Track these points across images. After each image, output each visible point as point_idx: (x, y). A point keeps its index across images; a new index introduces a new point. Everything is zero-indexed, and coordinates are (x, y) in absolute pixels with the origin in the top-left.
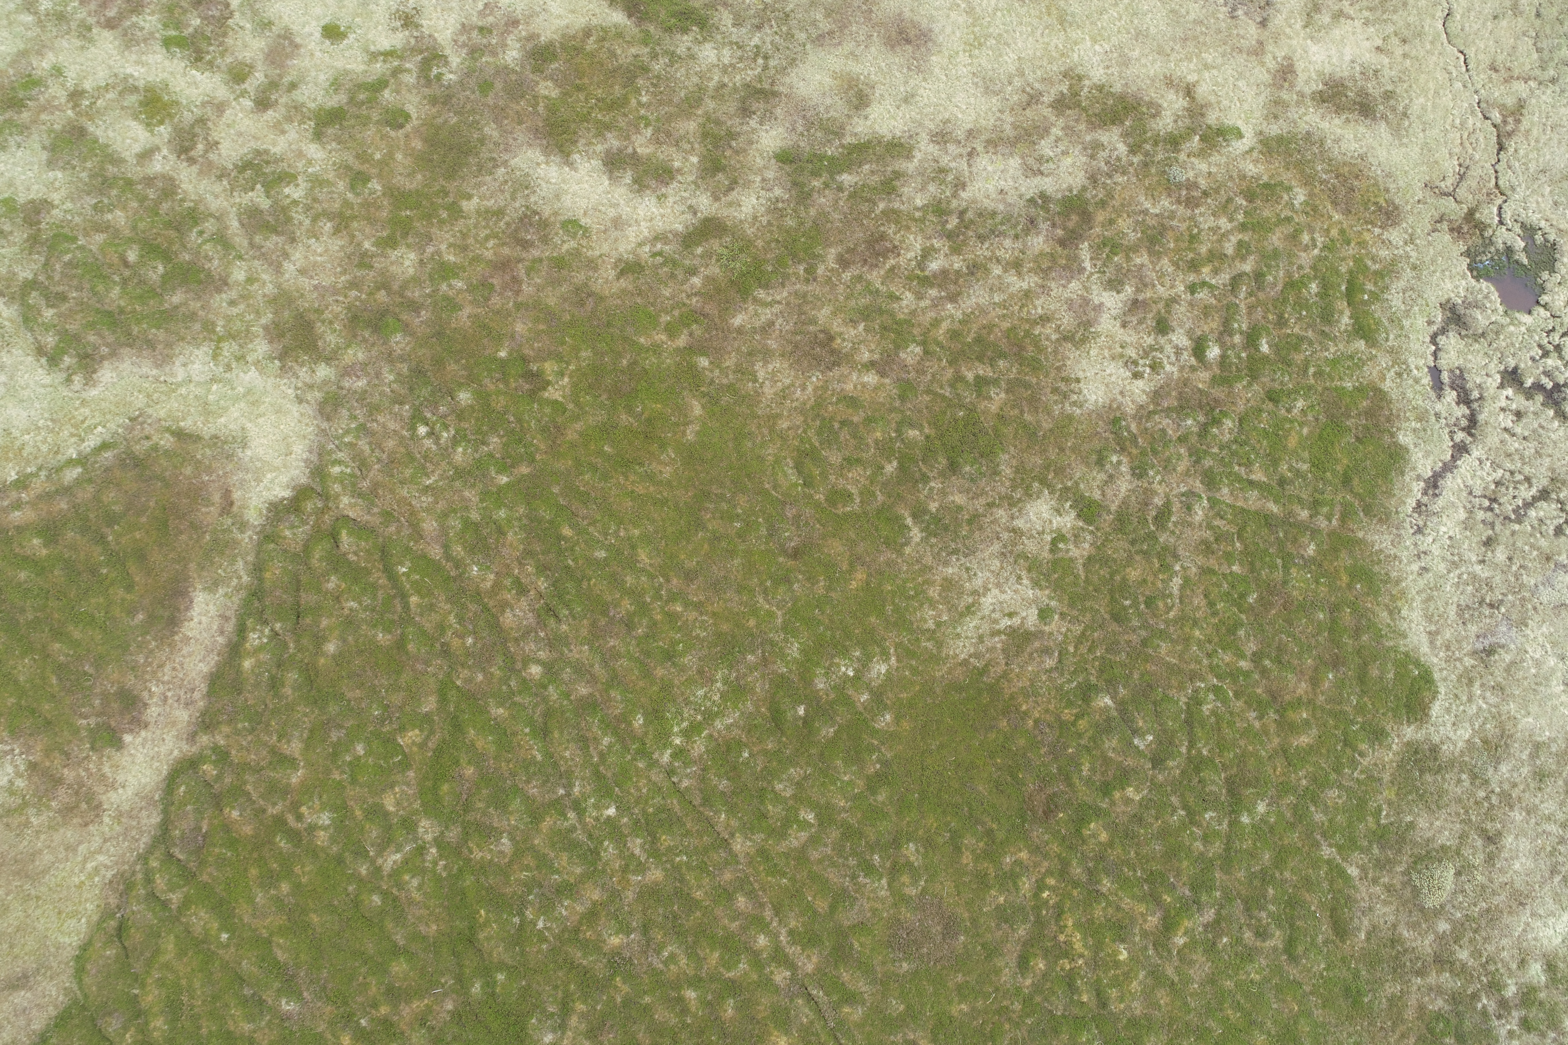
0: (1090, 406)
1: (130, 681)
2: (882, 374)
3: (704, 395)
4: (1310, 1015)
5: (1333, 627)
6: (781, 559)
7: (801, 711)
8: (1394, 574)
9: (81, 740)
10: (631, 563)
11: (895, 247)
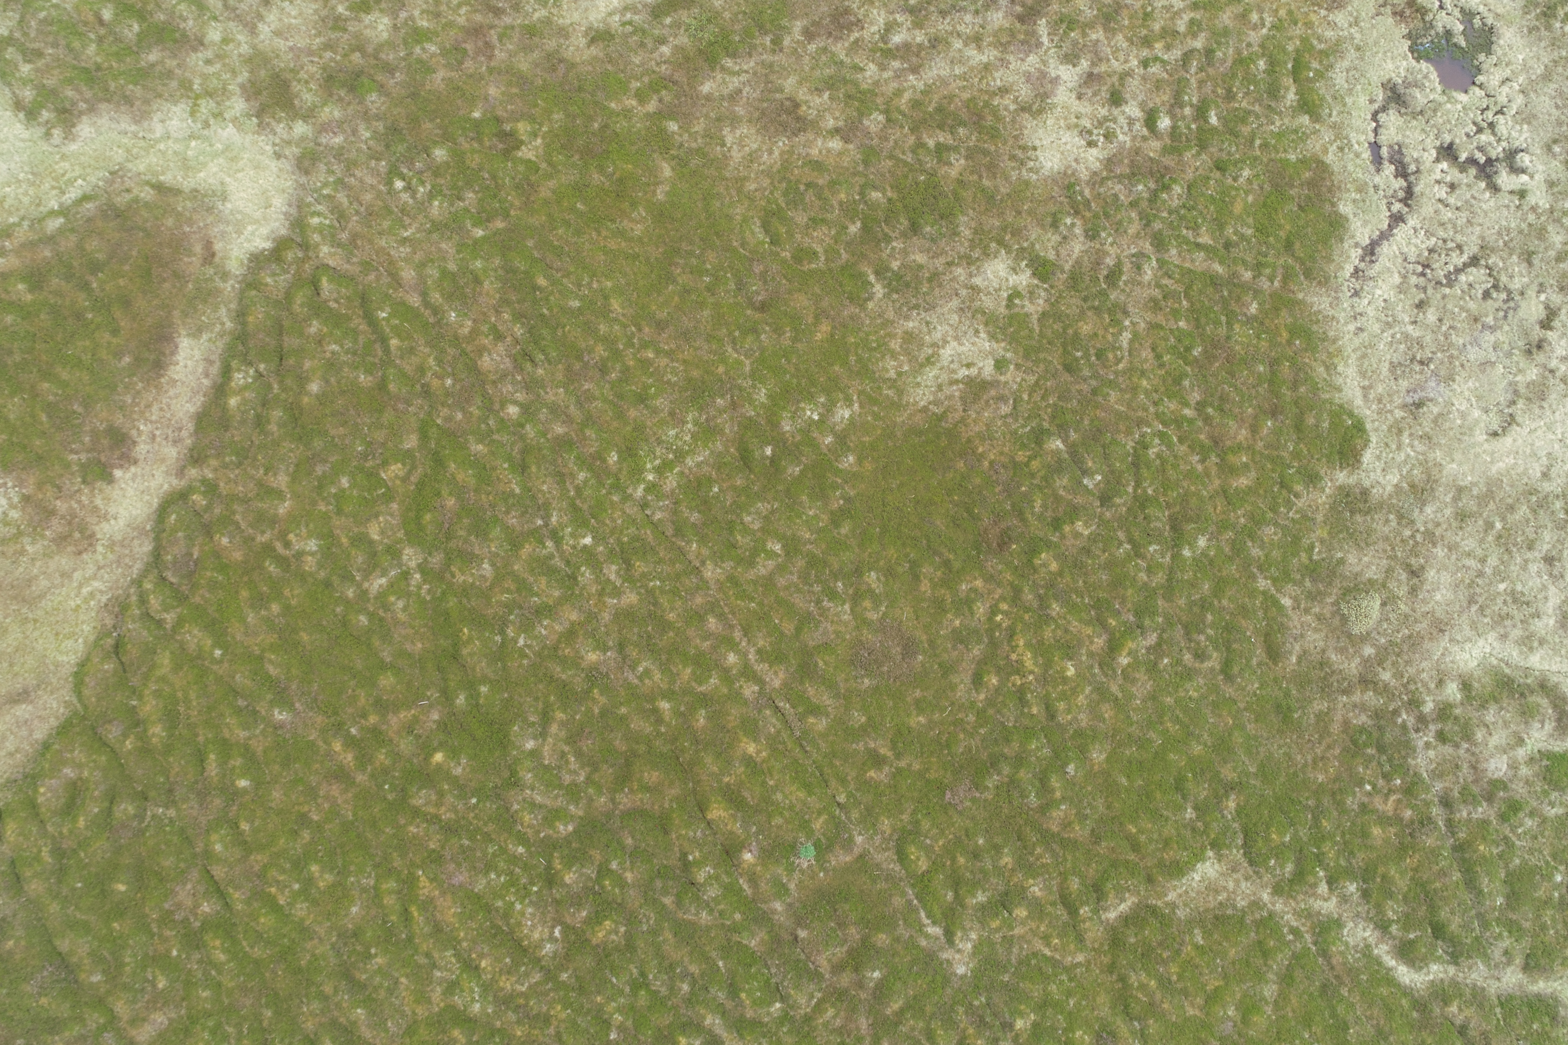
0: (1045, 172)
1: (119, 420)
2: (847, 140)
3: (673, 158)
4: (1243, 728)
5: (1273, 380)
6: (749, 312)
7: (768, 451)
8: (1331, 334)
9: (73, 474)
10: (605, 312)
11: (859, 21)
